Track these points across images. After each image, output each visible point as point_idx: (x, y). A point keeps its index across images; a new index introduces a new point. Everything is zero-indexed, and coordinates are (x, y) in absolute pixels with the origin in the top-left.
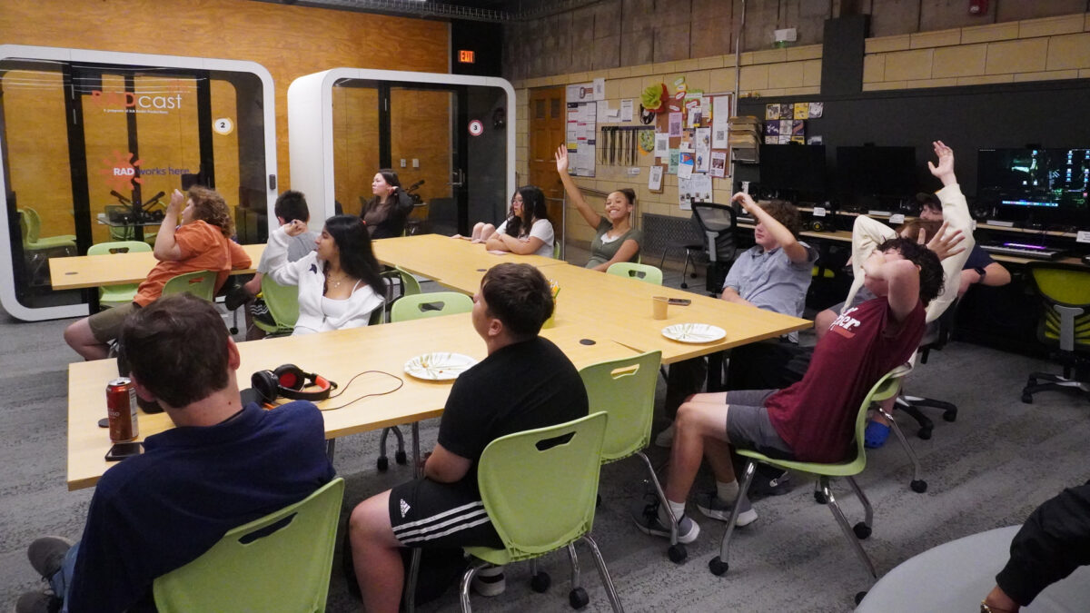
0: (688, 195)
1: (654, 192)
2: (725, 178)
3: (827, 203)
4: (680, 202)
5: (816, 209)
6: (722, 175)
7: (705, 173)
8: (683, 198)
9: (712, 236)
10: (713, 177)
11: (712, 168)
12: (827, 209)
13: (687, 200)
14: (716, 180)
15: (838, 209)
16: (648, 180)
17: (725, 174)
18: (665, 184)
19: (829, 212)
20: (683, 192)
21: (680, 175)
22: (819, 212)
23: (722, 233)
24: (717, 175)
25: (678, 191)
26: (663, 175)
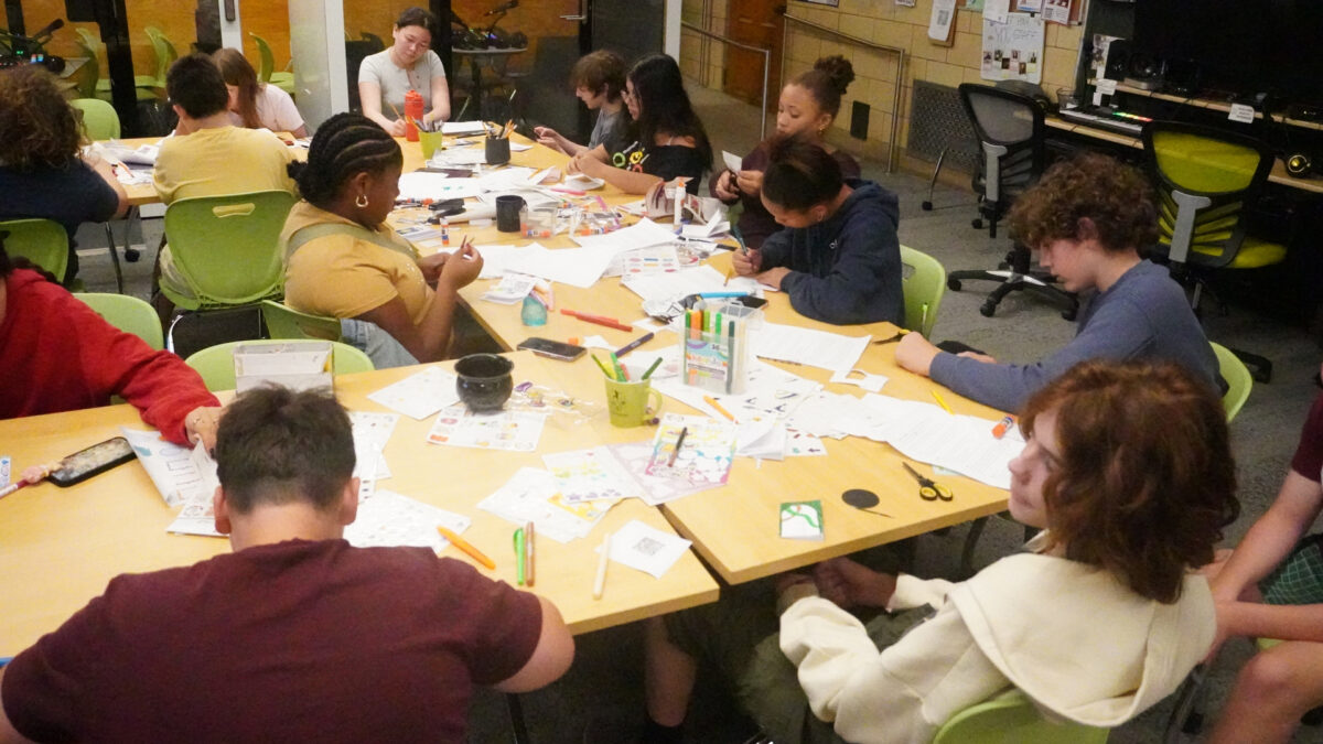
0: (999, 53)
1: (936, 44)
2: (1069, 26)
3: (1260, 97)
4: (983, 65)
5: (1236, 107)
6: (1065, 20)
7: (1033, 15)
8: (988, 57)
9: (993, 152)
10: (1047, 23)
11: (1047, 5)
12: (1257, 109)
13: (995, 63)
14: (1051, 27)
15: (1279, 111)
16: (929, 20)
17: (1070, 19)
18: (959, 27)
19: (1260, 115)
20: (989, 46)
21: (985, 14)
22: (1240, 113)
23: (1013, 148)
24: (1055, 18)
25: (980, 44)
26: (956, 11)
